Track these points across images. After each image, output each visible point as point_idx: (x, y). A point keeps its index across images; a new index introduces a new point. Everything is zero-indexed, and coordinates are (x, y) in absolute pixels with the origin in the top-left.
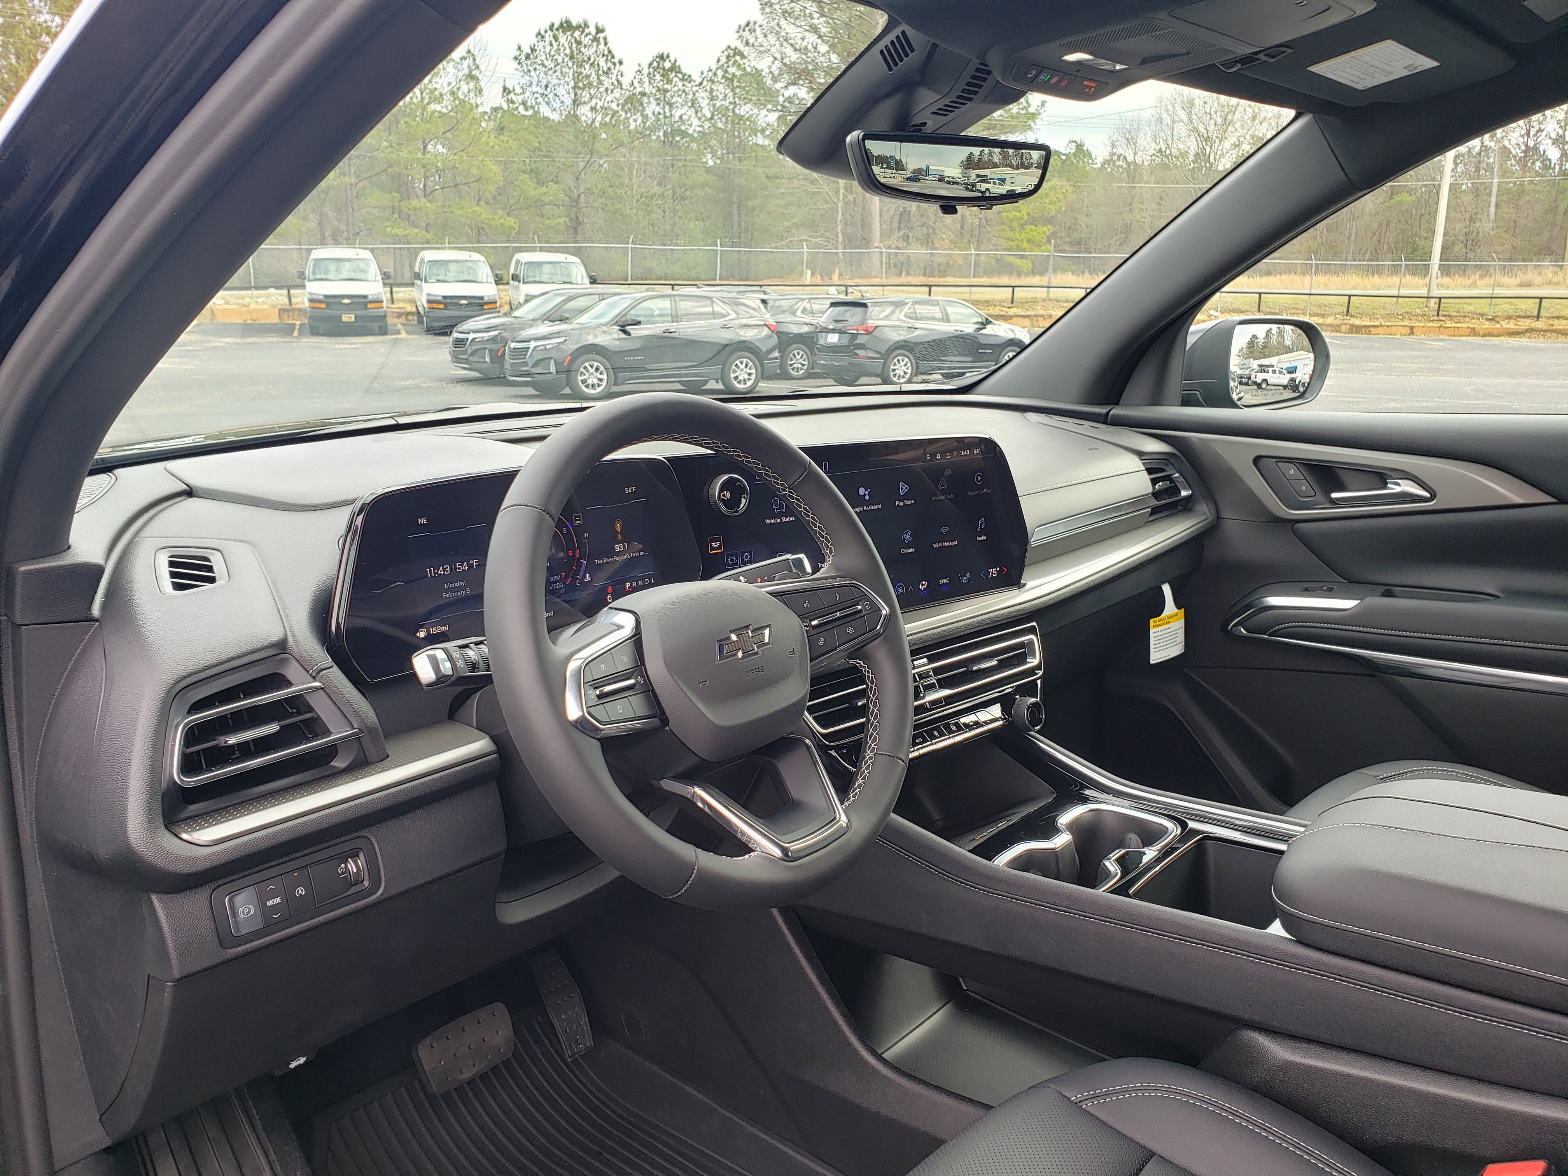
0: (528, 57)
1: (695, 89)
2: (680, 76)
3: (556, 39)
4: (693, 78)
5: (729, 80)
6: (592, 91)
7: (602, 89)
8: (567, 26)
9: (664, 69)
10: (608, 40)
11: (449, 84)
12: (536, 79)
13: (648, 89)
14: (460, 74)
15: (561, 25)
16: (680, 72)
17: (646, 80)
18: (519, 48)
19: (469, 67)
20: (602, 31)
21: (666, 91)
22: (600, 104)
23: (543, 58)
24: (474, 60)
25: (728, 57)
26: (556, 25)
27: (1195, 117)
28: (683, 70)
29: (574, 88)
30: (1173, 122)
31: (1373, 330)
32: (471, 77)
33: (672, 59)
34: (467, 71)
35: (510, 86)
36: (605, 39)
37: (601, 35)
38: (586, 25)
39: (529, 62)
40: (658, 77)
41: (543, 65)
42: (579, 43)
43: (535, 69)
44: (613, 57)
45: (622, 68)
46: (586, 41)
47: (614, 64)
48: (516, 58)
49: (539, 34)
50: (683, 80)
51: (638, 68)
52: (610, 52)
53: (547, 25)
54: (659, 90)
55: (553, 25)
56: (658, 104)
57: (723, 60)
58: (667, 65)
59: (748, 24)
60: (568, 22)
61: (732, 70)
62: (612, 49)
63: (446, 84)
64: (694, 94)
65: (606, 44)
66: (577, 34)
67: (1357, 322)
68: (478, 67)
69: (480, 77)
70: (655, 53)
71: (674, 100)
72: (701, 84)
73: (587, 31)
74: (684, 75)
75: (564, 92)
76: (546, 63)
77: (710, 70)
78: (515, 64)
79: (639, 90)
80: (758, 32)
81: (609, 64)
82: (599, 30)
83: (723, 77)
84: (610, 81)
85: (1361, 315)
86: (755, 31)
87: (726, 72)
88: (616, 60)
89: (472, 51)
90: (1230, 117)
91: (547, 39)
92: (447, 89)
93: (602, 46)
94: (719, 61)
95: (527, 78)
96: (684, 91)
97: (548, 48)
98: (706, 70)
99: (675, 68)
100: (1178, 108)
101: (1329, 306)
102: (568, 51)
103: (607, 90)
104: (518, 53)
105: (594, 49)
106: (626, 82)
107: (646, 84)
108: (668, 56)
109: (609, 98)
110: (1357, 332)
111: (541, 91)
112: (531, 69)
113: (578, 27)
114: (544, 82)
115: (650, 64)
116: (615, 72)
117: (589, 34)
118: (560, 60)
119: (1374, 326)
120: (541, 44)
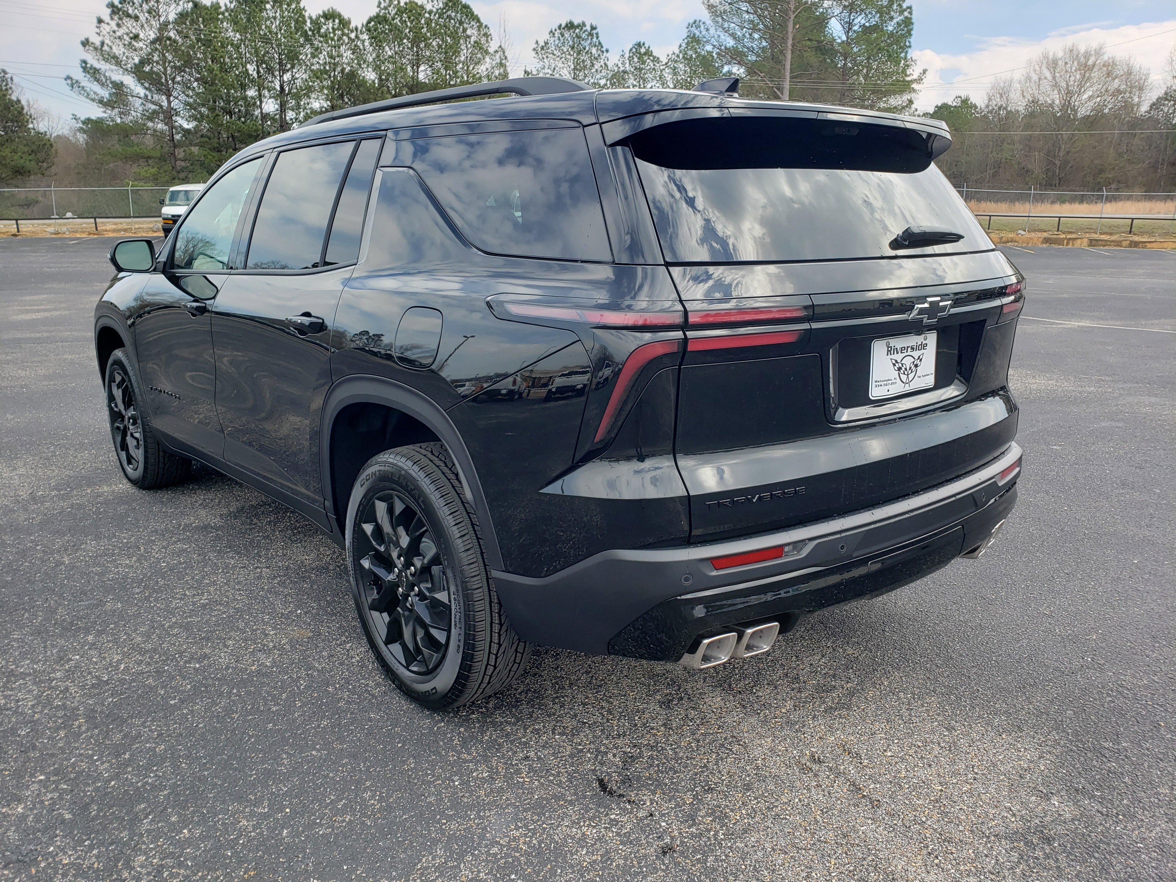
0: (542, 48)
1: (662, 68)
2: (651, 58)
3: (563, 35)
4: (661, 59)
5: (688, 60)
6: (586, 72)
7: (594, 70)
8: (570, 26)
9: (640, 53)
10: (600, 35)
11: (487, 69)
12: (547, 63)
13: (628, 67)
14: (494, 63)
15: (567, 25)
16: (651, 55)
17: (627, 61)
18: (537, 42)
19: (500, 57)
20: (595, 28)
21: (641, 69)
22: (592, 81)
23: (553, 48)
24: (504, 53)
25: (688, 43)
26: (563, 25)
27: (1057, 75)
28: (654, 54)
29: (574, 69)
30: (1040, 79)
31: (1148, 245)
32: (501, 65)
33: (647, 46)
34: (498, 61)
35: (529, 70)
36: (597, 34)
37: (594, 32)
38: (584, 24)
39: (543, 52)
40: (636, 60)
41: (553, 54)
42: (578, 37)
43: (547, 57)
44: (602, 47)
45: (608, 55)
46: (584, 36)
47: (603, 52)
48: (534, 49)
49: (551, 32)
50: (653, 61)
51: (622, 53)
52: (600, 43)
53: (556, 26)
54: (636, 69)
55: (561, 25)
56: (635, 80)
57: (684, 45)
58: (643, 50)
59: (695, 22)
60: (571, 23)
61: (690, 53)
62: (601, 41)
63: (484, 69)
64: (661, 71)
65: (597, 38)
66: (577, 31)
67: (1136, 238)
68: (506, 58)
69: (507, 64)
70: (635, 42)
71: (646, 76)
72: (666, 64)
73: (584, 29)
74: (654, 57)
75: (567, 73)
76: (555, 53)
77: (674, 54)
78: (533, 54)
79: (622, 69)
80: (702, 28)
81: (599, 52)
82: (593, 28)
83: (684, 57)
84: (599, 65)
85: (1142, 234)
86: (700, 27)
87: (686, 54)
88: (604, 49)
89: (503, 46)
90: (1087, 75)
91: (556, 35)
92: (485, 73)
93: (595, 39)
94: (680, 46)
95: (541, 63)
96: (654, 69)
97: (557, 42)
98: (670, 53)
99: (648, 53)
100: (1044, 68)
101: (1118, 227)
102: (571, 43)
103: (597, 70)
104: (535, 46)
105: (589, 42)
106: (610, 64)
107: (627, 65)
108: (644, 44)
109: (598, 76)
110: (1135, 246)
111: (551, 72)
112: (545, 56)
113: (578, 26)
114: (553, 65)
115: (631, 50)
116: (603, 57)
117: (586, 31)
118: (565, 50)
119: (1150, 242)
120: (552, 39)
